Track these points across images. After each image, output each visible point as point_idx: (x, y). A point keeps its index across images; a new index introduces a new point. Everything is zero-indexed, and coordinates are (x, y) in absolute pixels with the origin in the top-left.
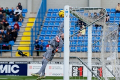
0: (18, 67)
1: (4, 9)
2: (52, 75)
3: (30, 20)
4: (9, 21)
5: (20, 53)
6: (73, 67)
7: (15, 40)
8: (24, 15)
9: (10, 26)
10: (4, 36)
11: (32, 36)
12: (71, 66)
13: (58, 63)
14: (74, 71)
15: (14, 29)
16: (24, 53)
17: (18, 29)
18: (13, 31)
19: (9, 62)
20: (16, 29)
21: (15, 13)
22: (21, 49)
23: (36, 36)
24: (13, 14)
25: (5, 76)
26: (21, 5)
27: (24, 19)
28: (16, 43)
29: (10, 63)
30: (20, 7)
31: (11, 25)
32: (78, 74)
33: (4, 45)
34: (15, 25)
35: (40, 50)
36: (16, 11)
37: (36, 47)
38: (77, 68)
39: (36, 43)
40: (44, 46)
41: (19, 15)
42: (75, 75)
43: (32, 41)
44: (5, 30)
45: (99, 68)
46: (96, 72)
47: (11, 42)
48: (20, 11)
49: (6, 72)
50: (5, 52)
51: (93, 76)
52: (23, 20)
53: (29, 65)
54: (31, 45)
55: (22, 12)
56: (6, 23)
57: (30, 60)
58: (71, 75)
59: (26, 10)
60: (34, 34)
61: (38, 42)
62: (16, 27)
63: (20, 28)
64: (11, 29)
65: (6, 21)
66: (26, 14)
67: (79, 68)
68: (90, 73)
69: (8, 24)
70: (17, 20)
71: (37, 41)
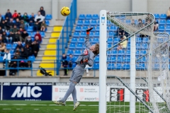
0: (40, 89)
1: (22, 15)
2: (84, 100)
3: (56, 29)
4: (29, 30)
5: (43, 71)
6: (111, 89)
7: (36, 55)
8: (48, 22)
9: (29, 36)
10: (22, 50)
11: (58, 50)
12: (109, 88)
13: (92, 84)
14: (112, 95)
15: (35, 40)
16: (47, 72)
17: (40, 40)
18: (33, 43)
19: (28, 83)
20: (37, 41)
21: (35, 20)
22: (44, 66)
23: (63, 50)
24: (34, 21)
25: (23, 101)
26: (44, 10)
27: (48, 28)
28: (37, 58)
29: (30, 84)
30: (42, 12)
31: (31, 35)
32: (118, 99)
33: (22, 61)
34: (36, 35)
35: (68, 68)
36: (37, 18)
37: (64, 63)
38: (116, 91)
39: (64, 58)
40: (73, 62)
41: (41, 22)
42: (114, 99)
43: (58, 56)
44: (23, 41)
45: (145, 90)
46: (140, 96)
47: (31, 58)
48: (42, 18)
49: (25, 96)
50: (23, 70)
51: (138, 100)
52: (46, 29)
53: (54, 87)
54: (58, 61)
55: (45, 19)
56: (25, 32)
57: (55, 80)
58: (108, 100)
59: (51, 16)
60: (61, 47)
61: (66, 57)
62: (37, 37)
63: (43, 40)
64: (31, 41)
65: (25, 30)
66: (50, 21)
67: (119, 90)
68: (134, 97)
69: (27, 35)
70: (39, 29)
71: (64, 56)
